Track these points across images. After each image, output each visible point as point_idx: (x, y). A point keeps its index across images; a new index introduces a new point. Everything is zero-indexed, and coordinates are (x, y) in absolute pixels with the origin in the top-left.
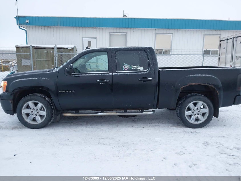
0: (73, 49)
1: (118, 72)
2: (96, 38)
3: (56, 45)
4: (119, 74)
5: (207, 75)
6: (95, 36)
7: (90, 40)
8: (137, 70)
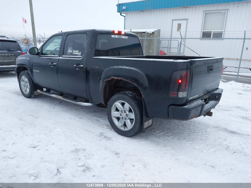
0: (153, 33)
1: (64, 56)
2: (187, 20)
3: (131, 30)
4: (65, 58)
5: (132, 68)
6: (186, 18)
7: (179, 22)
8: (76, 55)
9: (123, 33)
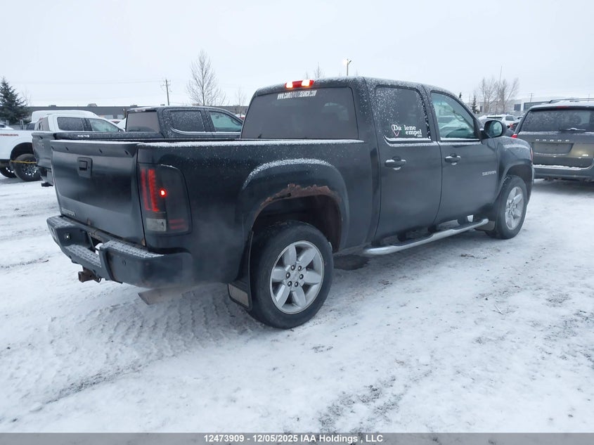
9: (306, 83)
